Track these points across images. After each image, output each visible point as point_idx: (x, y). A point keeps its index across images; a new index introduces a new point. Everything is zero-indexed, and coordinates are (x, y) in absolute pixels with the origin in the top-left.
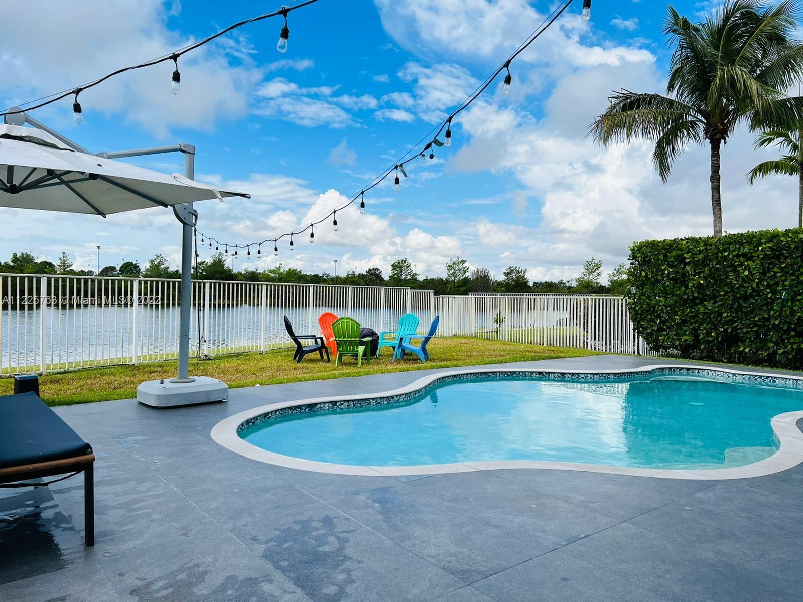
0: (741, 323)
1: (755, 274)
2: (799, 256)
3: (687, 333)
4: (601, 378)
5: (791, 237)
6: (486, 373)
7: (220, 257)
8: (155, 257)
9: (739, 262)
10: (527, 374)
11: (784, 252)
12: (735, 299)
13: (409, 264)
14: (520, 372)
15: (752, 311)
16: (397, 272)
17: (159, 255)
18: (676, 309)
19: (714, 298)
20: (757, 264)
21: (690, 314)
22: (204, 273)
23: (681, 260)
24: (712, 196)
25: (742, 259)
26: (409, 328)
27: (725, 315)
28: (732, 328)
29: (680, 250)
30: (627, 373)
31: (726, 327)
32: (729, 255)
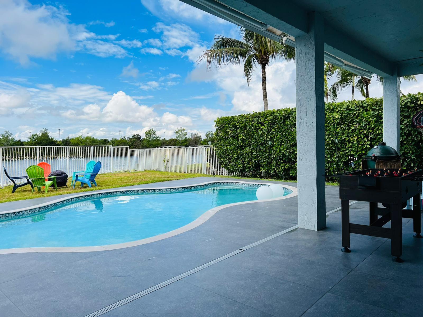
0: (261, 157)
1: (265, 132)
2: (282, 123)
3: (240, 164)
4: (175, 190)
5: (279, 113)
6: (110, 193)
7: (46, 132)
8: (5, 133)
9: (258, 126)
10: (135, 191)
11: (276, 121)
12: (258, 146)
13: (155, 132)
14: (131, 191)
15: (265, 151)
16: (148, 136)
17: (7, 131)
18: (234, 152)
19: (249, 145)
20: (266, 127)
21: (240, 154)
22: (36, 141)
23: (235, 126)
24: (263, 93)
25: (260, 125)
26: (90, 169)
27: (254, 154)
28: (258, 160)
29: (235, 121)
30: (190, 187)
31: (255, 160)
32: (254, 123)
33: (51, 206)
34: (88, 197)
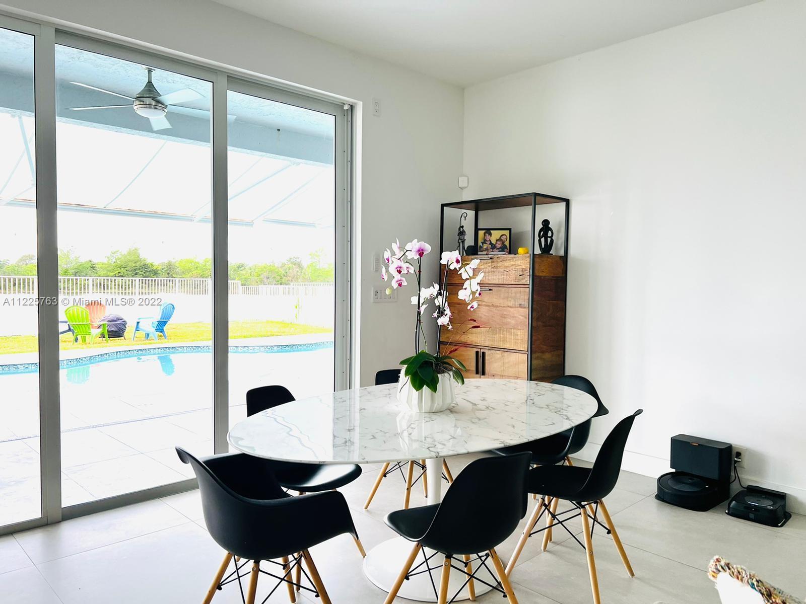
7: (136, 246)
33: (85, 360)
34: (142, 352)
